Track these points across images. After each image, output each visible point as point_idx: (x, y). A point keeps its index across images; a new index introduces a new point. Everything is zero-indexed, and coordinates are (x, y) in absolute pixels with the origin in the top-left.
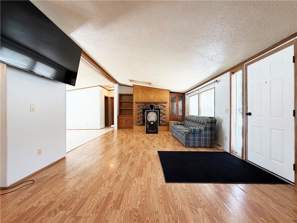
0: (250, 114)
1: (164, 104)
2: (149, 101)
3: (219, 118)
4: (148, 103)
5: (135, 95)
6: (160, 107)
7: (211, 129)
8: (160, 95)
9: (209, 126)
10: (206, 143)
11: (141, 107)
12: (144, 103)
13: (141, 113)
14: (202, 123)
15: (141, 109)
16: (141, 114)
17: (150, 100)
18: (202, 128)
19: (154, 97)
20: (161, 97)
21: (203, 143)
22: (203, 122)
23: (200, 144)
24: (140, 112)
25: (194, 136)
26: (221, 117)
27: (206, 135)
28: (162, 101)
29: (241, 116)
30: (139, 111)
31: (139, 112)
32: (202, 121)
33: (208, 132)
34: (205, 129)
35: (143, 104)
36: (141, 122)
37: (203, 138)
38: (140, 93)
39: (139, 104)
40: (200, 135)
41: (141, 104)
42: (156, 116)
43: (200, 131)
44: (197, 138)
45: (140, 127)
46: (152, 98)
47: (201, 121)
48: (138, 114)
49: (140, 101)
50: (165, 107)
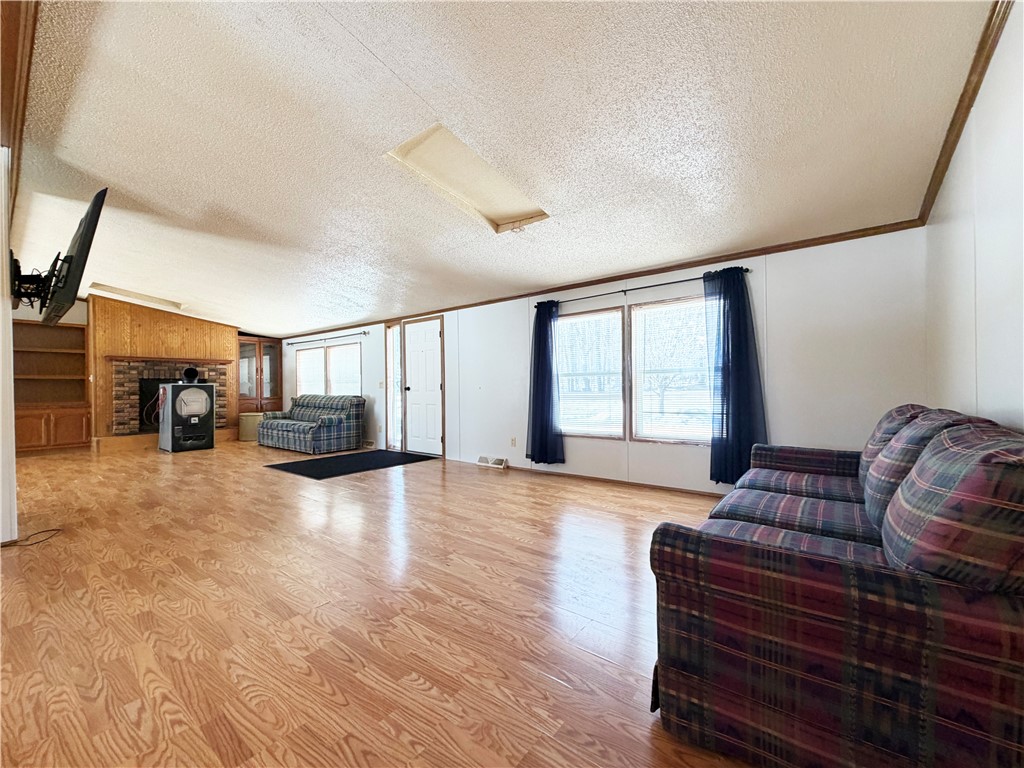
0: (408, 389)
1: (221, 367)
2: (164, 356)
3: (369, 397)
4: (161, 362)
5: (101, 333)
6: (207, 373)
7: (357, 417)
8: (207, 339)
9: (353, 411)
10: (349, 443)
11: (134, 372)
12: (145, 361)
13: (134, 394)
14: (339, 407)
15: (130, 381)
16: (132, 397)
17: (166, 353)
18: (343, 416)
19: (183, 343)
20: (208, 344)
21: (344, 442)
22: (342, 406)
23: (339, 445)
24: (127, 389)
25: (329, 431)
26: (371, 396)
27: (349, 428)
28: (213, 358)
29: (400, 393)
30: (122, 385)
31: (122, 389)
32: (340, 403)
33: (353, 422)
34: (348, 417)
35: (144, 364)
36: (132, 422)
37: (344, 434)
38: (127, 329)
39: (123, 364)
40: (339, 430)
41: (132, 364)
42: (209, 400)
43: (340, 421)
44: (334, 434)
45: (129, 438)
46: (177, 345)
47: (337, 405)
48: (118, 398)
49: (127, 351)
50: (225, 374)
